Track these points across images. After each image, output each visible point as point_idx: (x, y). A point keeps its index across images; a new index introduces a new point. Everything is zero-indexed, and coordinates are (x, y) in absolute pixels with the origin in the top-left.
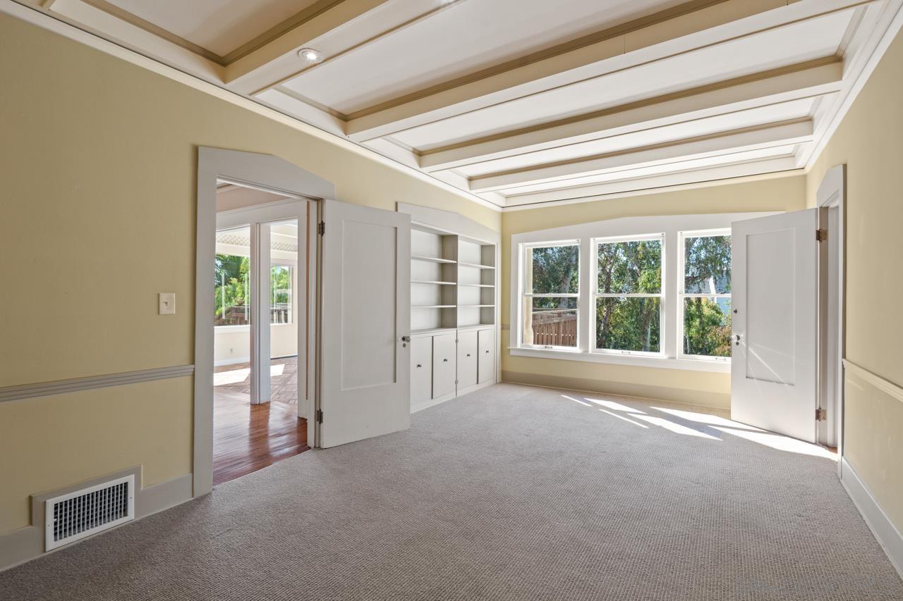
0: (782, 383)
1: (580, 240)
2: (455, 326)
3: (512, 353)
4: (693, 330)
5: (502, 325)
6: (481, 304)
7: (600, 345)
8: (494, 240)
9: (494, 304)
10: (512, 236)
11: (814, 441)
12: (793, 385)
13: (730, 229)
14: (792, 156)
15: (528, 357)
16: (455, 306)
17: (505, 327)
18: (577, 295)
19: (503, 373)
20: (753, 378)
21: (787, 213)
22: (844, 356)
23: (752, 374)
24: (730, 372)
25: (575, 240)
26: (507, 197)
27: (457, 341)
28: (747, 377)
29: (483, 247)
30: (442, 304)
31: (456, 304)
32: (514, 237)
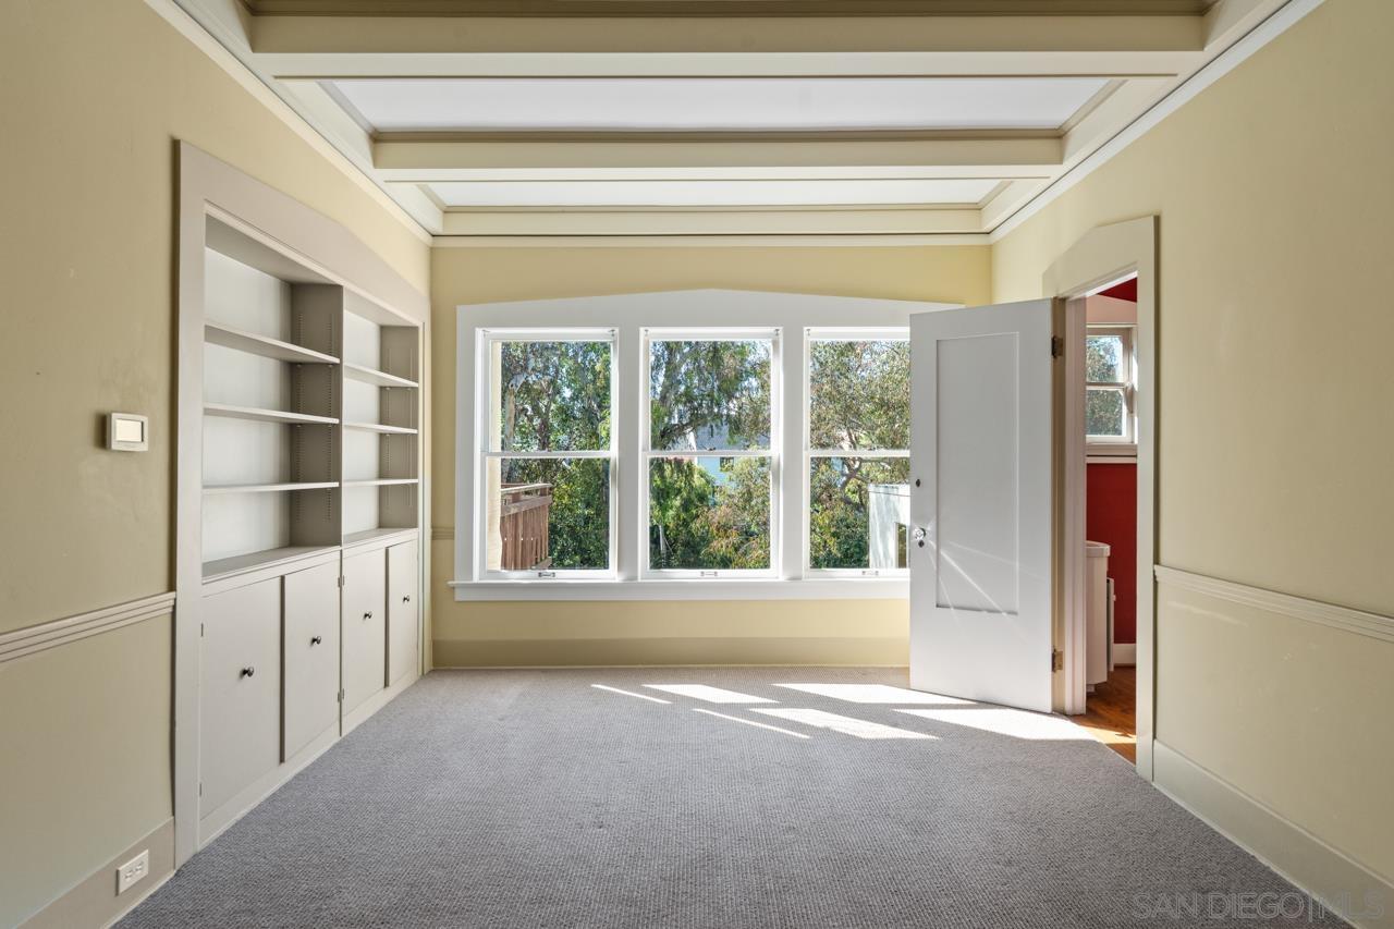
0: (998, 612)
1: (617, 330)
2: (335, 540)
3: (460, 596)
4: (671, 513)
5: (433, 527)
6: (381, 476)
7: (659, 561)
8: (414, 313)
9: (416, 477)
10: (458, 307)
11: (1049, 711)
12: (1015, 613)
13: (907, 330)
14: (976, 208)
15: (497, 599)
16: (336, 484)
17: (441, 534)
18: (612, 452)
19: (437, 646)
20: (947, 607)
21: (967, 309)
22: (1157, 561)
23: (947, 599)
24: (908, 596)
25: (606, 330)
26: (448, 211)
27: (340, 582)
28: (937, 606)
29: (384, 330)
30: (294, 480)
31: (338, 478)
32: (463, 312)
